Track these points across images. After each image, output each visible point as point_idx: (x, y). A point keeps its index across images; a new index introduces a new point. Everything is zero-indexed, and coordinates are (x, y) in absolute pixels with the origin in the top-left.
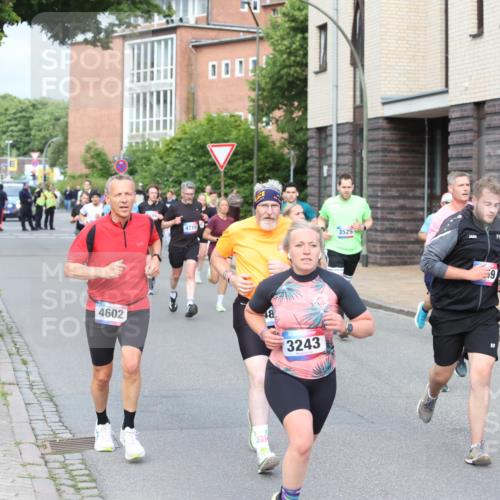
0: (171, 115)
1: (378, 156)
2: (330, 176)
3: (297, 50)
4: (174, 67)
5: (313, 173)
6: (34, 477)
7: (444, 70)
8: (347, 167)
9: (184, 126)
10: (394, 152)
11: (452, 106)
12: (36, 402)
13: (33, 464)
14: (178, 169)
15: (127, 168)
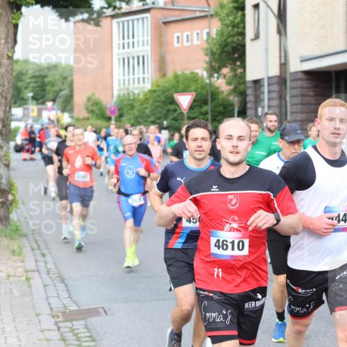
0: (148, 73)
1: (298, 100)
3: (238, 23)
4: (149, 38)
5: (251, 113)
6: (50, 340)
8: (275, 109)
9: (157, 81)
12: (52, 283)
13: (49, 330)
14: (154, 112)
15: (117, 113)
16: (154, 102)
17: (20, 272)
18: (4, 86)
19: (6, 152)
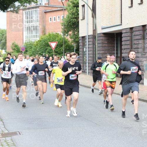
0: (38, 33)
1: (100, 45)
2: (86, 51)
3: (75, 13)
4: (38, 19)
5: (81, 50)
7: (121, 18)
8: (91, 48)
9: (42, 37)
10: (105, 43)
11: (123, 29)
14: (40, 50)
15: (25, 50)
16: (40, 45)
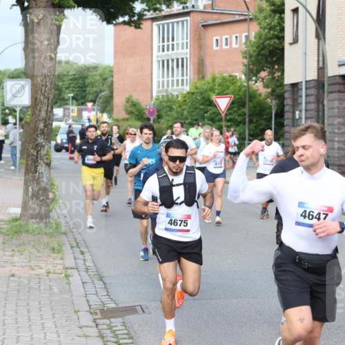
0: (187, 75)
1: (335, 104)
2: (300, 118)
3: (275, 26)
4: (188, 41)
5: (289, 116)
6: (88, 336)
8: (313, 112)
9: (196, 83)
12: (91, 281)
13: (87, 327)
15: (156, 114)
17: (59, 269)
18: (46, 86)
19: (47, 151)
